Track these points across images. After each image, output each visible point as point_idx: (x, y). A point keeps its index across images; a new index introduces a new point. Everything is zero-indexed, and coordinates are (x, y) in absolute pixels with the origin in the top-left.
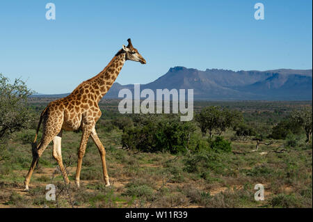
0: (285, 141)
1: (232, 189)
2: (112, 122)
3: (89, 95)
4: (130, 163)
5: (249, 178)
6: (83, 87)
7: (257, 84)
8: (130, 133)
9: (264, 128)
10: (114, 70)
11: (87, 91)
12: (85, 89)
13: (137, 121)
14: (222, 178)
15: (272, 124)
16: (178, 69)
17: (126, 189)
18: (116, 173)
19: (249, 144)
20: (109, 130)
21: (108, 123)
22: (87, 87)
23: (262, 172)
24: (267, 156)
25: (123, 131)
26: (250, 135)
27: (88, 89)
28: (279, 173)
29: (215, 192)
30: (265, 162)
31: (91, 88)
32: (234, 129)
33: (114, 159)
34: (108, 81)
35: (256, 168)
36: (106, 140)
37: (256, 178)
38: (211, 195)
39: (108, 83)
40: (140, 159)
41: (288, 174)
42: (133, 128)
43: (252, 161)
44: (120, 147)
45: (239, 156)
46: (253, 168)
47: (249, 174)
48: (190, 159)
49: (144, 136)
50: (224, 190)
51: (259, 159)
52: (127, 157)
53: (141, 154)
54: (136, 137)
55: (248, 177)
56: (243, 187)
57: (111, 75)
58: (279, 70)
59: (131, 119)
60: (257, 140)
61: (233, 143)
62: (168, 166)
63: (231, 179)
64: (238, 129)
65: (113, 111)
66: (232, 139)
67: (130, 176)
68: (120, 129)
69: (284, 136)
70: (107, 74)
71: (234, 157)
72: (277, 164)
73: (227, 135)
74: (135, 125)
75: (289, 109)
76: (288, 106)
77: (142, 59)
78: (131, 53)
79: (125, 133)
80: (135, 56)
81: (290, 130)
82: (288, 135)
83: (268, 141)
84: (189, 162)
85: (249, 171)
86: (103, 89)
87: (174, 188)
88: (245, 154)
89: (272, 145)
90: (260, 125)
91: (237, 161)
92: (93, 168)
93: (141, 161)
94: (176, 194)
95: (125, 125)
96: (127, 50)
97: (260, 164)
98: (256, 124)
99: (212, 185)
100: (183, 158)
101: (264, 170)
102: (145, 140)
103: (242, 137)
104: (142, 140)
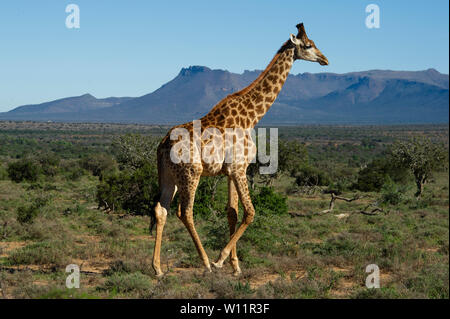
0: (380, 195)
1: (288, 277)
2: (80, 163)
3: (237, 119)
4: (112, 234)
5: (318, 259)
6: (228, 105)
7: (333, 96)
8: (111, 181)
9: (343, 172)
10: (276, 77)
11: (234, 113)
12: (231, 109)
13: (125, 162)
14: (271, 258)
15: (358, 166)
16: (196, 70)
17: (104, 280)
18: (87, 252)
19: (318, 200)
20: (74, 177)
21: (73, 165)
22: (234, 105)
23: (340, 248)
24: (348, 220)
25: (101, 179)
26: (320, 184)
27: (236, 109)
28: (369, 250)
29: (258, 283)
30: (345, 230)
31: (240, 107)
32: (293, 174)
33: (83, 228)
34: (269, 95)
35: (330, 241)
36: (69, 195)
37: (329, 258)
38: (252, 287)
39: (268, 100)
40: (128, 226)
41: (385, 251)
42: (117, 173)
43: (322, 229)
44: (94, 206)
45: (301, 221)
46: (323, 241)
47: (318, 251)
48: (216, 226)
49: (135, 186)
50: (274, 278)
51: (336, 225)
52: (106, 224)
53: (131, 219)
54: (123, 189)
55: (316, 256)
56: (306, 274)
57: (273, 87)
58: (370, 73)
59: (113, 158)
60: (331, 192)
61: (290, 198)
62: (177, 239)
63: (287, 259)
64: (299, 174)
65: (82, 144)
66: (289, 192)
67: (111, 256)
68: (95, 175)
69: (377, 186)
70: (266, 84)
71: (293, 222)
72: (366, 233)
73: (280, 184)
74: (121, 169)
75: (387, 139)
76: (385, 134)
77: (323, 57)
78: (305, 47)
79: (104, 183)
80: (311, 52)
81: (388, 175)
82: (385, 184)
83: (350, 195)
84: (214, 232)
85: (318, 246)
86: (260, 109)
87: (188, 277)
88: (310, 218)
89: (358, 202)
90: (338, 167)
91: (297, 229)
92: (48, 243)
93: (131, 231)
94: (192, 286)
95: (103, 168)
96: (298, 42)
97: (335, 234)
98: (330, 164)
99: (253, 270)
100: (204, 224)
101: (343, 243)
102: (138, 194)
103: (306, 188)
104: (133, 193)
